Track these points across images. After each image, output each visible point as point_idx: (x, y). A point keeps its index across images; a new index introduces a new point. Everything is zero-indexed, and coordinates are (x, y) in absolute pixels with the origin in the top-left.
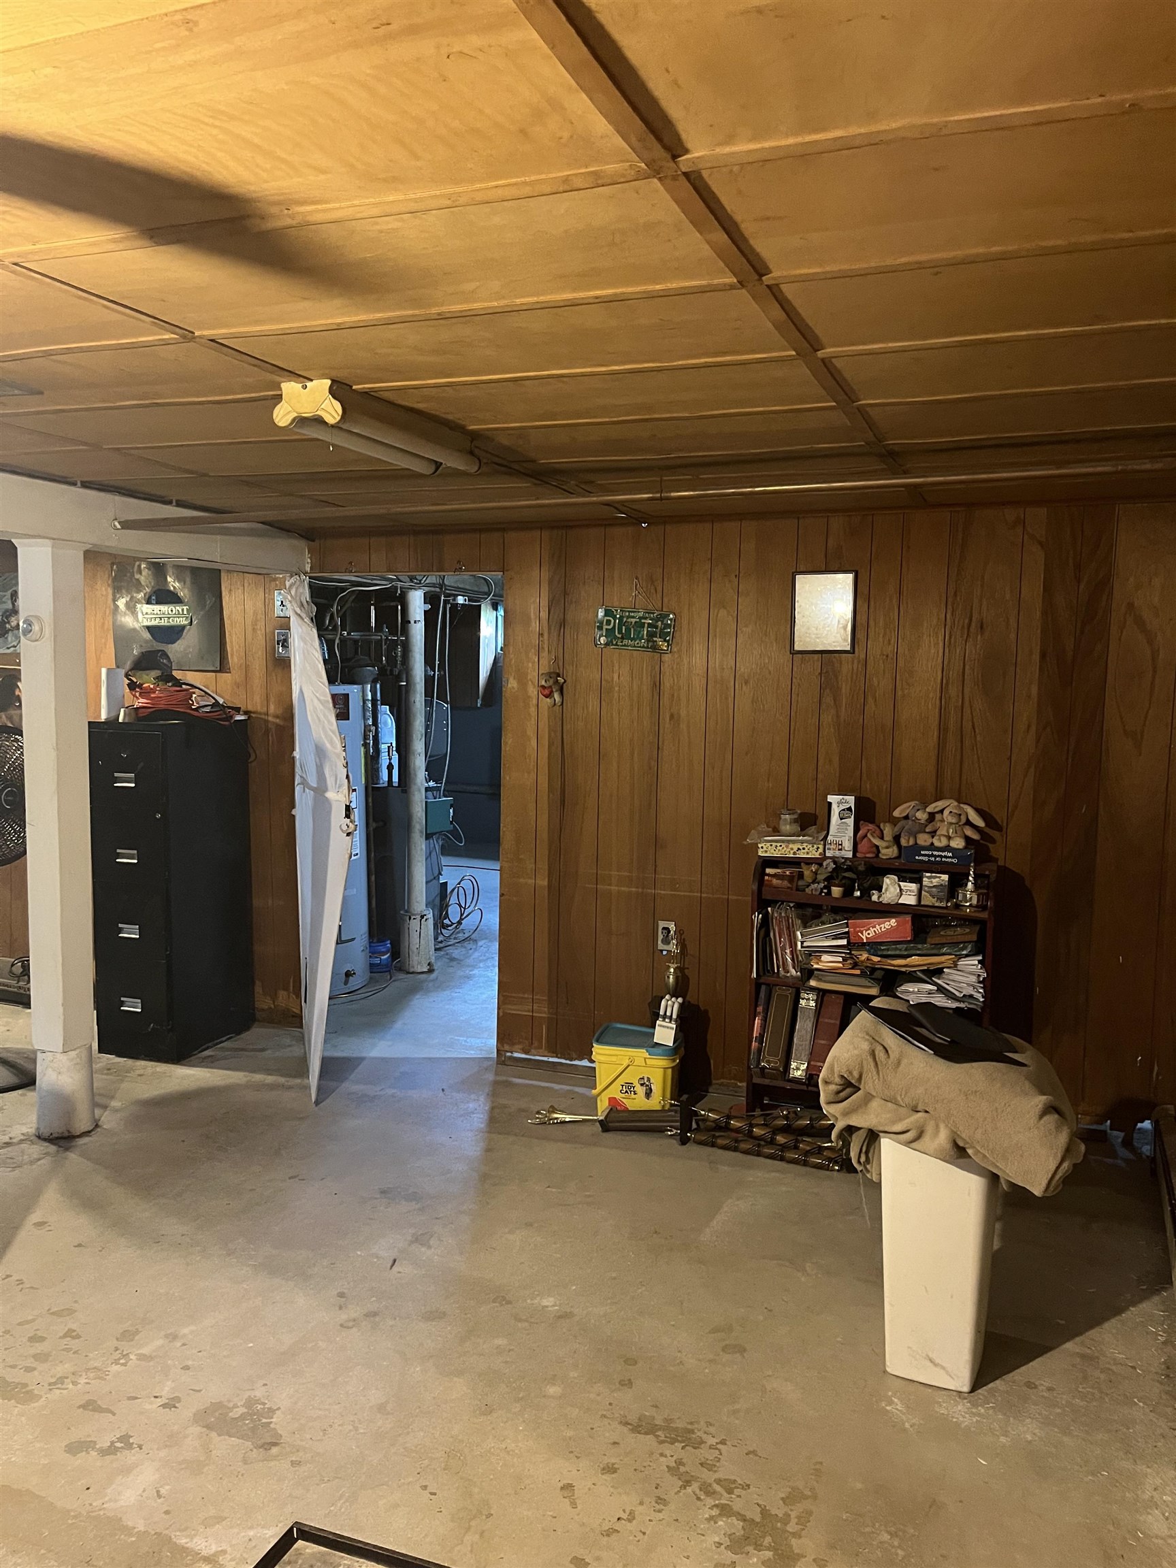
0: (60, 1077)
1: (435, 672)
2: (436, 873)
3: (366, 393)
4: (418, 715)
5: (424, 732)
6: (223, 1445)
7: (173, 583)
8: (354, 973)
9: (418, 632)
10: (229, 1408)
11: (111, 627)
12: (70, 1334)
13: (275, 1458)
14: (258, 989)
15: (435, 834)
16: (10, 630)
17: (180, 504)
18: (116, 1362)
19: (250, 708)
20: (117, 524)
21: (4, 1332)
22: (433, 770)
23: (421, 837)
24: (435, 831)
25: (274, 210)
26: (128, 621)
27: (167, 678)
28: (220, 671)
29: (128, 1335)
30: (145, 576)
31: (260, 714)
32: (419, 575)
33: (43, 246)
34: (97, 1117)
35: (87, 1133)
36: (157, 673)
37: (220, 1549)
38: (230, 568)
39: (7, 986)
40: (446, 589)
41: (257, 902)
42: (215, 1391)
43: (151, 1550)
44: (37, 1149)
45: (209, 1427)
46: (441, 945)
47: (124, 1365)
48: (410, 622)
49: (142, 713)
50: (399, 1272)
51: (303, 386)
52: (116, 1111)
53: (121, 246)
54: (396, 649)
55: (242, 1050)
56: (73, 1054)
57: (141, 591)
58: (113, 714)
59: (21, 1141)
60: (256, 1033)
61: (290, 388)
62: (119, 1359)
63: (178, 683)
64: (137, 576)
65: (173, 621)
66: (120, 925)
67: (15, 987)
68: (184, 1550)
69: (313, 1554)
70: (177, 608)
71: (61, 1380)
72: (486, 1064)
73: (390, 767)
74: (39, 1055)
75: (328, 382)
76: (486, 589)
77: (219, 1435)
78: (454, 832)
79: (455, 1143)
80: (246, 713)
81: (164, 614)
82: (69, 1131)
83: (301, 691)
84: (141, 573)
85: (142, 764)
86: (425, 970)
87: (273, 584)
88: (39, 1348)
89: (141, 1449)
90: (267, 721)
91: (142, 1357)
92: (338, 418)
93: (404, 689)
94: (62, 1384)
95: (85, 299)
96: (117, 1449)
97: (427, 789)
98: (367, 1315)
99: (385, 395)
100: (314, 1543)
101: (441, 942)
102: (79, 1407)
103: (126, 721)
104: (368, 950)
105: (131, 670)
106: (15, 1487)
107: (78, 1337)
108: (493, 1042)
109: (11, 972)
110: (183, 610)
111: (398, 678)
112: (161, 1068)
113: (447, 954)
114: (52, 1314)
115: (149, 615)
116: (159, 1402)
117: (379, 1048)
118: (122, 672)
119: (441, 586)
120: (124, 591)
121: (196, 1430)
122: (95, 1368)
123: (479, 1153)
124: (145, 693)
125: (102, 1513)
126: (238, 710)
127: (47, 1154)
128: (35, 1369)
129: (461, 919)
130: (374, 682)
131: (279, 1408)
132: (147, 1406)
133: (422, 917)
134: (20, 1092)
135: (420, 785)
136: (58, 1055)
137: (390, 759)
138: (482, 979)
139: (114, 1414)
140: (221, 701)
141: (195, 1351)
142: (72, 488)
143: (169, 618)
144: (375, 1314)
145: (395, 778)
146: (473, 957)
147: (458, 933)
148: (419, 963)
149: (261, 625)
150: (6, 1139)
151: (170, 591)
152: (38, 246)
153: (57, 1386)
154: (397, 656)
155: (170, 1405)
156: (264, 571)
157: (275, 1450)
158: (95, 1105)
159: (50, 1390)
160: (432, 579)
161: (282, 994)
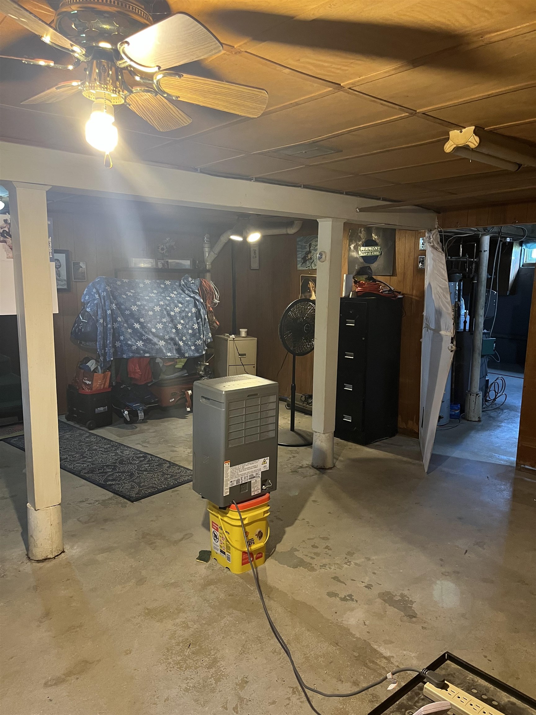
0: (322, 444)
1: (491, 275)
2: (484, 374)
3: (491, 131)
4: (482, 297)
5: (484, 305)
6: (391, 611)
7: (374, 237)
8: (443, 417)
9: (486, 256)
10: (393, 595)
11: (347, 257)
12: (327, 547)
13: (414, 623)
14: (400, 419)
15: (485, 355)
16: (307, 260)
17: (384, 200)
18: (346, 563)
19: (404, 292)
20: (358, 210)
21: (303, 541)
22: (487, 325)
23: (479, 356)
24: (485, 354)
25: (475, 39)
26: (354, 254)
27: (371, 279)
28: (392, 276)
29: (350, 554)
30: (363, 235)
31: (409, 295)
32: (489, 228)
33: (364, 77)
34: (334, 462)
35: (330, 468)
36: (366, 276)
37: (391, 655)
38: (400, 228)
39: (299, 405)
40: (501, 234)
41: (401, 380)
42: (387, 586)
43: (362, 647)
44: (312, 471)
45: (384, 600)
46: (484, 410)
47: (349, 565)
48: (481, 251)
49: (360, 294)
50: (470, 557)
51: (460, 132)
52: (341, 461)
53: (398, 71)
54: (472, 265)
55: (392, 444)
56: (327, 435)
57: (361, 241)
58: (348, 294)
59: (306, 467)
60: (397, 438)
61: (454, 133)
62: (347, 563)
63: (375, 281)
64: (359, 234)
65: (373, 253)
66: (345, 384)
67: (302, 406)
68: (375, 650)
69: (454, 668)
70: (376, 248)
71: (324, 565)
72: (510, 469)
73: (465, 322)
74: (315, 434)
75: (473, 127)
76: (522, 234)
77: (390, 606)
78: (495, 355)
79: (494, 503)
80: (403, 294)
81: (370, 250)
82: (324, 467)
83: (429, 284)
84: (361, 233)
85: (358, 316)
86: (477, 420)
87: (419, 235)
88: (316, 550)
89: (357, 602)
90: (412, 298)
91: (356, 564)
92: (477, 145)
93: (475, 284)
94: (325, 567)
95: (374, 101)
96: (347, 600)
97: (484, 333)
98: (454, 572)
99: (499, 131)
100: (455, 664)
101: (484, 408)
102: (332, 578)
103: (353, 297)
104: (449, 407)
105: (355, 275)
106: (308, 604)
107: (330, 549)
108: (514, 459)
109: (301, 399)
110: (378, 248)
111: (473, 279)
112: (359, 447)
113: (487, 414)
114: (320, 538)
115: (363, 251)
116: (364, 584)
117: (456, 453)
118: (352, 276)
119: (499, 233)
120: (353, 241)
121: (379, 601)
122: (338, 564)
123: (508, 510)
124: (361, 285)
125: (342, 624)
126: (399, 293)
127: (316, 474)
128: (314, 558)
129: (496, 398)
130: (460, 281)
131: (415, 602)
132: (359, 585)
133: (477, 395)
134: (305, 447)
135: (480, 331)
136: (322, 434)
137: (465, 318)
138: (506, 428)
139: (346, 585)
140: (393, 289)
141: (378, 567)
142: (342, 195)
143: (372, 252)
144: (458, 573)
145: (467, 328)
146: (501, 417)
147: (493, 405)
148: (474, 416)
149: (412, 254)
150: (300, 465)
151: (373, 240)
152: (361, 78)
153: (323, 567)
154: (472, 268)
155: (369, 587)
156: (416, 229)
157: (414, 619)
158: (334, 458)
159: (321, 568)
160: (496, 229)
161: (410, 422)
